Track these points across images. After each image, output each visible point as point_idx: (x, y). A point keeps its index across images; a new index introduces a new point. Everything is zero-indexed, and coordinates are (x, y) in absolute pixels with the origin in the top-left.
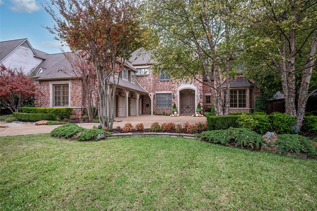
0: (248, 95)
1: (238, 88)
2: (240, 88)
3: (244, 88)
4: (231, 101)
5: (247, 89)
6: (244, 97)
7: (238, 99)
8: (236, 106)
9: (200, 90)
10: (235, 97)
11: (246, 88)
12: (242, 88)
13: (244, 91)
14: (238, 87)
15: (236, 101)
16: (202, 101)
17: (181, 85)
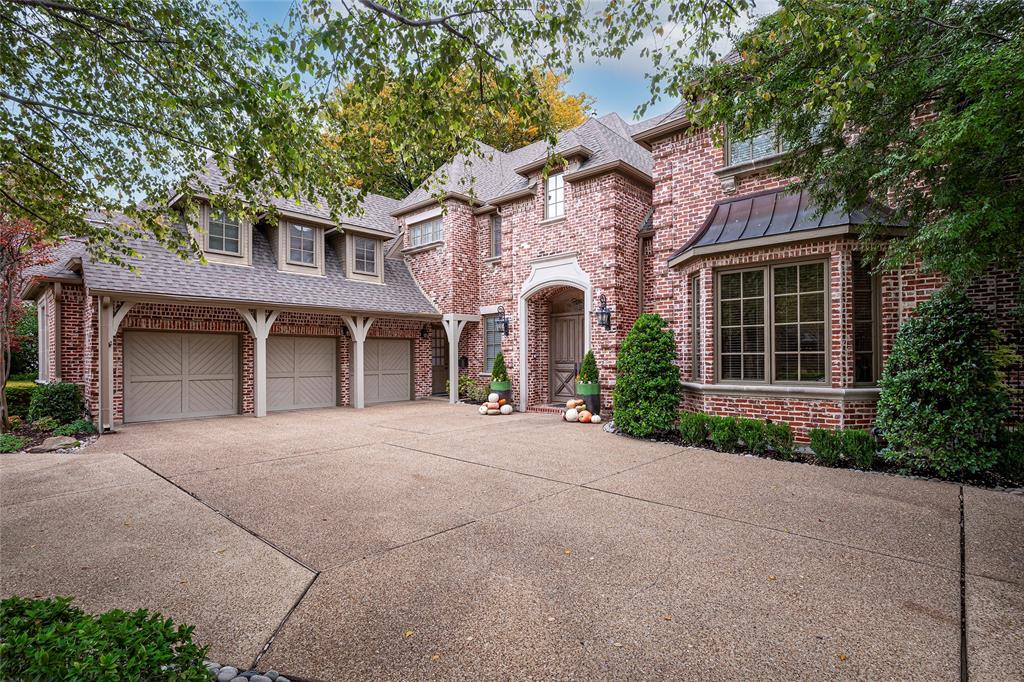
0: (836, 295)
1: (766, 256)
2: (781, 254)
3: (809, 251)
4: (728, 341)
5: (827, 256)
6: (814, 307)
7: (768, 325)
8: (754, 371)
9: (606, 288)
10: (754, 311)
11: (820, 249)
12: (791, 253)
13: (813, 273)
14: (766, 248)
15: (754, 337)
16: (614, 342)
17: (533, 269)
